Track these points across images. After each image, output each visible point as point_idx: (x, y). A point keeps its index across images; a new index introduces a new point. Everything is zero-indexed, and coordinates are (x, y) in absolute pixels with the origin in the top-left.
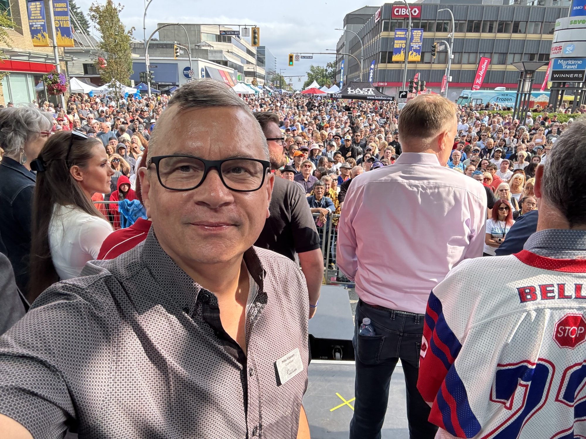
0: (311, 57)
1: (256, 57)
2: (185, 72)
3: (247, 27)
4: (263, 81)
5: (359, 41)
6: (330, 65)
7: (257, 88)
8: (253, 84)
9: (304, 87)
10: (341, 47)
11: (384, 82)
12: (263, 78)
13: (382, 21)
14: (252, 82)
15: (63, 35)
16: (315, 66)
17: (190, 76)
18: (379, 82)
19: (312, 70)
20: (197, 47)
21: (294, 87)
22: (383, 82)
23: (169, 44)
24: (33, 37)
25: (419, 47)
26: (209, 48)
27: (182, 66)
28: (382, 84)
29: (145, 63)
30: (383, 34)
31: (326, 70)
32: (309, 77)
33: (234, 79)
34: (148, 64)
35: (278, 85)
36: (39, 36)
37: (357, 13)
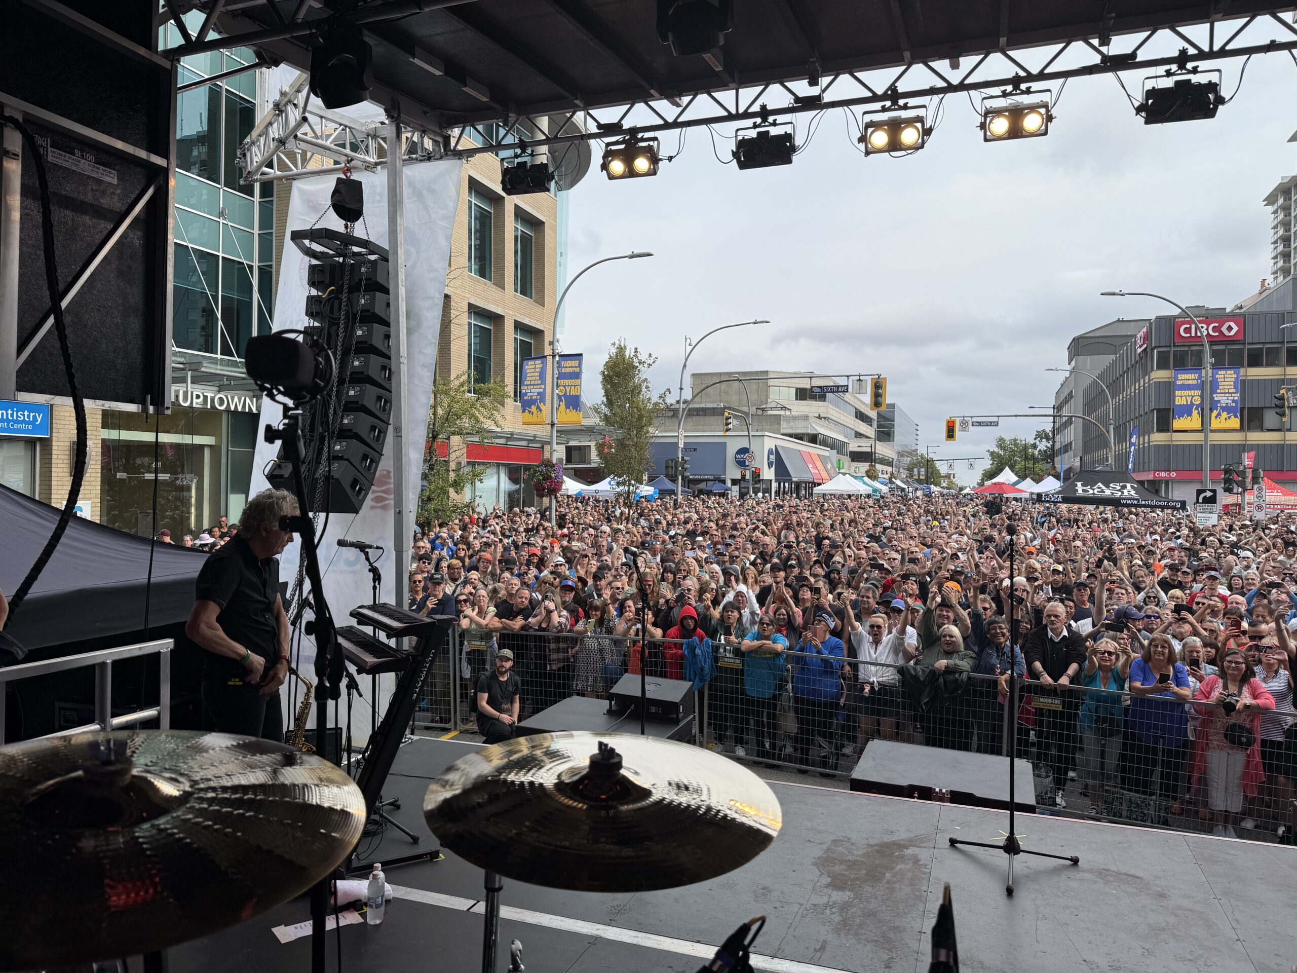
0: (996, 424)
1: (875, 424)
2: (738, 456)
3: (862, 378)
4: (889, 469)
5: (1103, 391)
6: (1042, 435)
7: (877, 485)
8: (868, 477)
9: (983, 480)
10: (1067, 400)
11: (1169, 471)
12: (889, 463)
13: (1153, 349)
14: (867, 472)
15: (567, 407)
16: (1008, 437)
17: (747, 463)
18: (1155, 471)
19: (1000, 446)
20: (760, 412)
21: (959, 481)
22: (1165, 471)
23: (709, 408)
24: (524, 411)
25: (1233, 401)
26: (782, 413)
27: (732, 447)
28: (1163, 474)
29: (677, 444)
30: (1159, 375)
31: (1034, 446)
32: (993, 459)
33: (829, 466)
34: (681, 445)
35: (922, 477)
36: (534, 408)
37: (1097, 334)
